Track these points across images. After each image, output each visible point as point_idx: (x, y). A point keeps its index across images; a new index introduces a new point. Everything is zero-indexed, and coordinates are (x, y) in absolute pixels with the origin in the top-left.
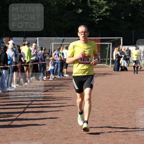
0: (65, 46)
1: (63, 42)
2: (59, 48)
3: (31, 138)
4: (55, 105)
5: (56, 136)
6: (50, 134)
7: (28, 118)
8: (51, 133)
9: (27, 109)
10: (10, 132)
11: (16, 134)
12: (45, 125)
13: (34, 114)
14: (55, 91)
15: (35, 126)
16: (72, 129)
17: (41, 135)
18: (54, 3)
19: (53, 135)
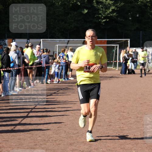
0: (70, 48)
1: (67, 44)
3: (35, 144)
4: (60, 109)
5: (61, 142)
7: (32, 123)
8: (55, 138)
10: (13, 137)
11: (19, 139)
12: (49, 130)
13: (38, 119)
14: (59, 94)
15: (39, 131)
16: (77, 135)
17: (45, 140)
18: (59, 3)
19: (57, 140)
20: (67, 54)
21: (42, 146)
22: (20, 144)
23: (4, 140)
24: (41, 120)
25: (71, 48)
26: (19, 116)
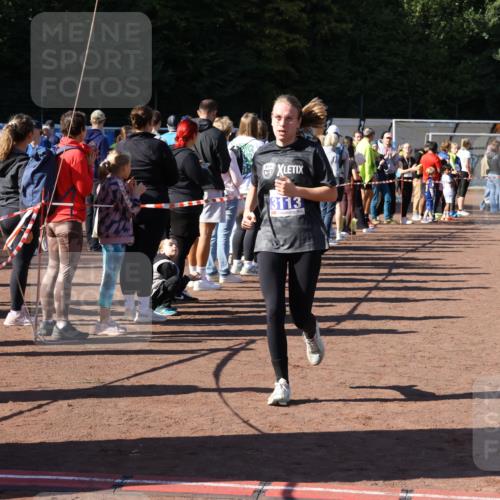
0: (463, 141)
1: (454, 132)
2: (446, 144)
3: (383, 364)
4: (438, 285)
5: (443, 361)
6: (427, 354)
7: (373, 314)
8: (429, 353)
9: (373, 292)
10: (330, 346)
11: (345, 351)
12: (415, 332)
13: (387, 305)
14: (435, 249)
15: (390, 335)
16: (482, 346)
17: (404, 356)
18: (439, 35)
19: (434, 357)
20: (458, 155)
21: (400, 370)
22: (346, 362)
24: (395, 308)
25: (466, 140)
26: (343, 296)
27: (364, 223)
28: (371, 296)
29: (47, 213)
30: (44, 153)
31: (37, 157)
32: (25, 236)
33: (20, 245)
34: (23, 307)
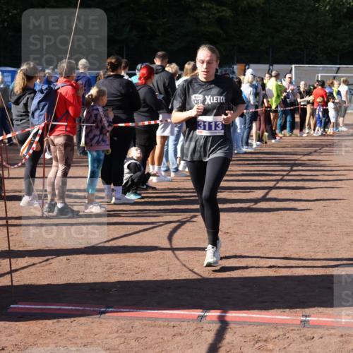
0: (342, 79)
1: (337, 73)
2: (331, 82)
3: (287, 231)
4: (326, 178)
6: (319, 225)
7: (280, 197)
9: (280, 182)
10: (250, 219)
11: (261, 222)
12: (309, 210)
13: (290, 191)
14: (324, 154)
15: (292, 212)
17: (303, 226)
18: (326, 7)
19: (324, 226)
21: (300, 235)
22: (262, 231)
23: (235, 222)
24: (295, 193)
25: (345, 78)
26: (259, 186)
27: (273, 135)
28: (278, 185)
29: (49, 130)
30: (46, 89)
31: (42, 91)
32: (34, 145)
33: (31, 151)
34: (33, 193)
